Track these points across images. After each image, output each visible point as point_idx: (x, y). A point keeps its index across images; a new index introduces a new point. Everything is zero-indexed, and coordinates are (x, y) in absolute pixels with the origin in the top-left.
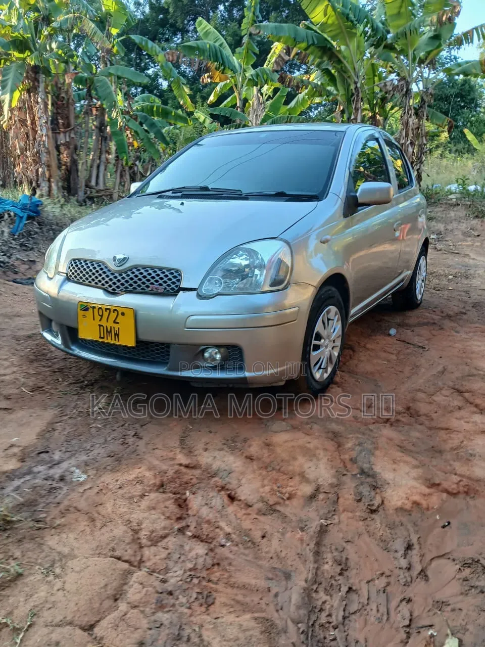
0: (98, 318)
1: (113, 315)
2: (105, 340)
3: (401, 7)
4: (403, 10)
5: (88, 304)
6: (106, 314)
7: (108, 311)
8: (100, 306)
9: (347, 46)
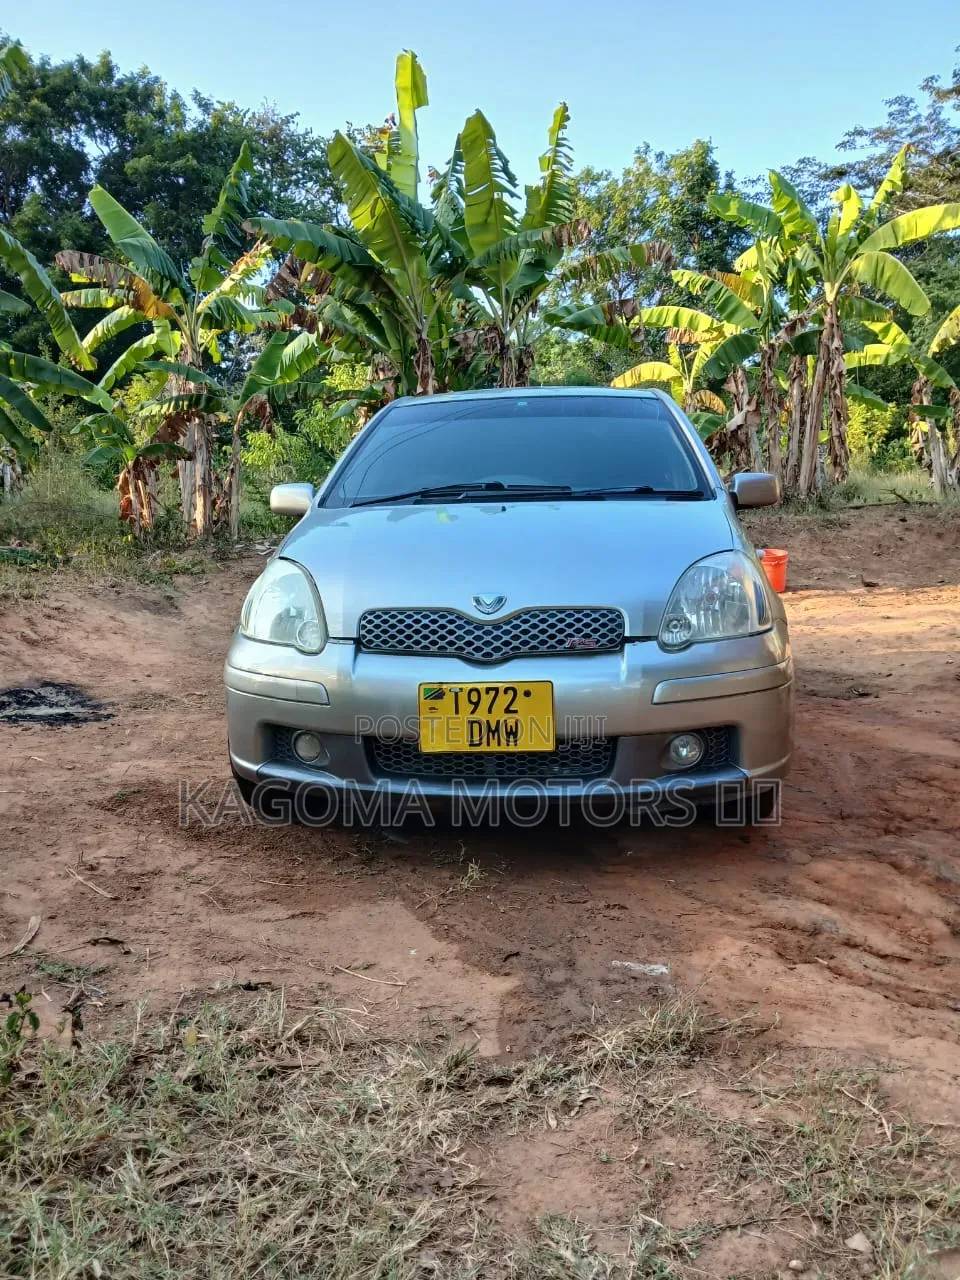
0: (468, 708)
1: (503, 700)
2: (484, 748)
3: (488, 213)
4: (491, 219)
5: (444, 686)
6: (486, 700)
7: (492, 693)
8: (471, 686)
9: (404, 269)
